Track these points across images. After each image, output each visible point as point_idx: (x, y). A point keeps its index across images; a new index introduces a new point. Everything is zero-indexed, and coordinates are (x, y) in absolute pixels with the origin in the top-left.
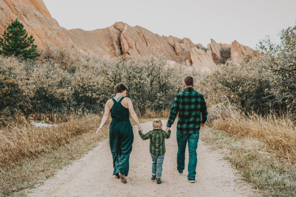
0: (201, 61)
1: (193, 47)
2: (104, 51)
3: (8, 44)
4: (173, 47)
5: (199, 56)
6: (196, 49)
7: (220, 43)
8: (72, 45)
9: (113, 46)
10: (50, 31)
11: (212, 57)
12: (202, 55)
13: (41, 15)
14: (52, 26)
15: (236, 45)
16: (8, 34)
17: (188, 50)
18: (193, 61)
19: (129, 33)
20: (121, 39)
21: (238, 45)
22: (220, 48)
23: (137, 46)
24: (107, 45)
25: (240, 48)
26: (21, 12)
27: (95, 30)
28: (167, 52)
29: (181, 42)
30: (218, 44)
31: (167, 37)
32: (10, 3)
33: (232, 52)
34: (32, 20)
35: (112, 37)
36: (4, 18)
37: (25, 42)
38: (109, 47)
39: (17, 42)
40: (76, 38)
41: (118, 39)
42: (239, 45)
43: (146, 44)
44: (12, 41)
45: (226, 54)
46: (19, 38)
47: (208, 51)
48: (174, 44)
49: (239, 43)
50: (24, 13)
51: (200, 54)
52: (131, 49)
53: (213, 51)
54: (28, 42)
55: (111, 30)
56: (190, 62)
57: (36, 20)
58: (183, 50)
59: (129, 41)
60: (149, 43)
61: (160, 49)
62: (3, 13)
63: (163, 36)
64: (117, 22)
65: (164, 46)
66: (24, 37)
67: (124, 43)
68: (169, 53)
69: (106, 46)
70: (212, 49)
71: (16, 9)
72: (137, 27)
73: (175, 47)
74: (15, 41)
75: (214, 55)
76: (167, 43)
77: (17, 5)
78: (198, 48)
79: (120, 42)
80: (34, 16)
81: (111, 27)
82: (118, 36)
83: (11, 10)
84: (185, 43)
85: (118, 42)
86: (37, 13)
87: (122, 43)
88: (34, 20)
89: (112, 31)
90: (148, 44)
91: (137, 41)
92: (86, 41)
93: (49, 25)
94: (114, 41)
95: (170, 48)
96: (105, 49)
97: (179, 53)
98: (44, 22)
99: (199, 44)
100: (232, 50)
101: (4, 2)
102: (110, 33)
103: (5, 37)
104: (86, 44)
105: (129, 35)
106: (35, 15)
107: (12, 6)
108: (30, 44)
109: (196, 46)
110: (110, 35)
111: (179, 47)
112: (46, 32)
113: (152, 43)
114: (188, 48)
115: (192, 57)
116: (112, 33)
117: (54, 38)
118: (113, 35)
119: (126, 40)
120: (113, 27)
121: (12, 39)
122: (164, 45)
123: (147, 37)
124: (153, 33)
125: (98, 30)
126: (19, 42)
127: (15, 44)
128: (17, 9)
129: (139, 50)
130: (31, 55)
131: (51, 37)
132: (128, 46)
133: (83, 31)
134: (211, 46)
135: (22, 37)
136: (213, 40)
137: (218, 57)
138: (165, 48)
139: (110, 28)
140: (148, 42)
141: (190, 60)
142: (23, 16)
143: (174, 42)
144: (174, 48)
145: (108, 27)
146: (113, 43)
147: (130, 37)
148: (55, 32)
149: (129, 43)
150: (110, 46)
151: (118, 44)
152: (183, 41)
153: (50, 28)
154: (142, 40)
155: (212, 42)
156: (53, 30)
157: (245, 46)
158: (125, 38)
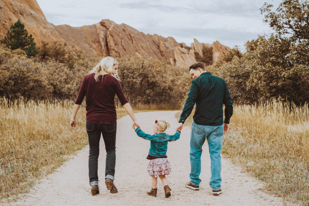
0: (184, 59)
1: (177, 46)
2: (90, 47)
3: (11, 43)
4: (157, 45)
5: (182, 55)
6: (180, 48)
7: (202, 43)
8: (64, 43)
9: (99, 43)
10: (44, 29)
11: (194, 56)
12: (185, 53)
13: (36, 14)
14: (46, 25)
15: (218, 45)
16: (11, 33)
17: (172, 49)
18: (176, 59)
19: (115, 31)
20: (107, 36)
21: (219, 46)
22: (202, 48)
23: (123, 43)
24: (93, 41)
25: (221, 48)
26: (18, 11)
27: (82, 27)
28: (151, 50)
29: (165, 40)
30: (201, 43)
31: (152, 35)
32: (7, 2)
33: (214, 52)
34: (28, 19)
35: (98, 33)
36: (2, 17)
37: (26, 41)
38: (95, 44)
39: (19, 41)
40: (64, 34)
41: (104, 36)
42: (221, 45)
43: (131, 41)
44: (14, 40)
45: (208, 53)
46: (21, 37)
47: (191, 50)
48: (159, 42)
49: (221, 44)
50: (21, 12)
51: (183, 53)
52: (117, 46)
53: (196, 51)
54: (29, 40)
55: (97, 27)
56: (174, 60)
57: (32, 19)
58: (167, 48)
59: (115, 38)
60: (135, 40)
61: (146, 48)
62: (2, 12)
63: (148, 34)
64: (104, 19)
65: (149, 45)
66: (25, 37)
67: (110, 40)
68: (153, 51)
69: (93, 43)
70: (195, 48)
71: (13, 8)
72: (124, 25)
73: (159, 45)
74: (18, 40)
75: (196, 54)
76: (152, 42)
77: (14, 5)
78: (182, 47)
79: (106, 39)
80: (30, 16)
81: (98, 23)
82: (105, 33)
83: (9, 9)
84: (169, 42)
85: (105, 39)
86: (33, 12)
87: (108, 40)
88: (30, 19)
89: (99, 28)
90: (134, 42)
91: (123, 39)
92: (73, 38)
93: (44, 24)
94: (100, 38)
95: (154, 46)
96: (91, 46)
97: (164, 51)
98: (39, 21)
99: (183, 43)
100: (214, 50)
101: (3, 2)
102: (97, 29)
103: (8, 35)
104: (73, 40)
105: (116, 33)
106: (31, 14)
107: (9, 6)
108: (30, 42)
109: (179, 45)
110: (97, 32)
111: (164, 45)
112: (41, 31)
113: (137, 41)
114: (172, 47)
115: (176, 56)
116: (98, 30)
117: (49, 36)
118: (99, 32)
119: (112, 37)
120: (100, 24)
121: (15, 38)
122: (149, 43)
123: (133, 35)
124: (139, 32)
125: (85, 26)
126: (21, 41)
127: (18, 42)
128: (15, 8)
129: (125, 48)
130: (31, 52)
131: (46, 35)
132: (114, 43)
133: (70, 27)
134: (194, 45)
135: (23, 36)
136: (196, 40)
137: (200, 56)
138: (149, 47)
139: (97, 25)
140: (133, 39)
141: (174, 59)
142: (20, 15)
143: (159, 40)
144: (159, 47)
145: (95, 24)
146: (100, 40)
147: (117, 34)
148: (49, 30)
149: (116, 41)
150: (96, 42)
151: (104, 41)
152: (167, 40)
153: (45, 26)
154: (128, 37)
155: (195, 42)
156: (47, 29)
157: (226, 46)
158: (111, 35)
